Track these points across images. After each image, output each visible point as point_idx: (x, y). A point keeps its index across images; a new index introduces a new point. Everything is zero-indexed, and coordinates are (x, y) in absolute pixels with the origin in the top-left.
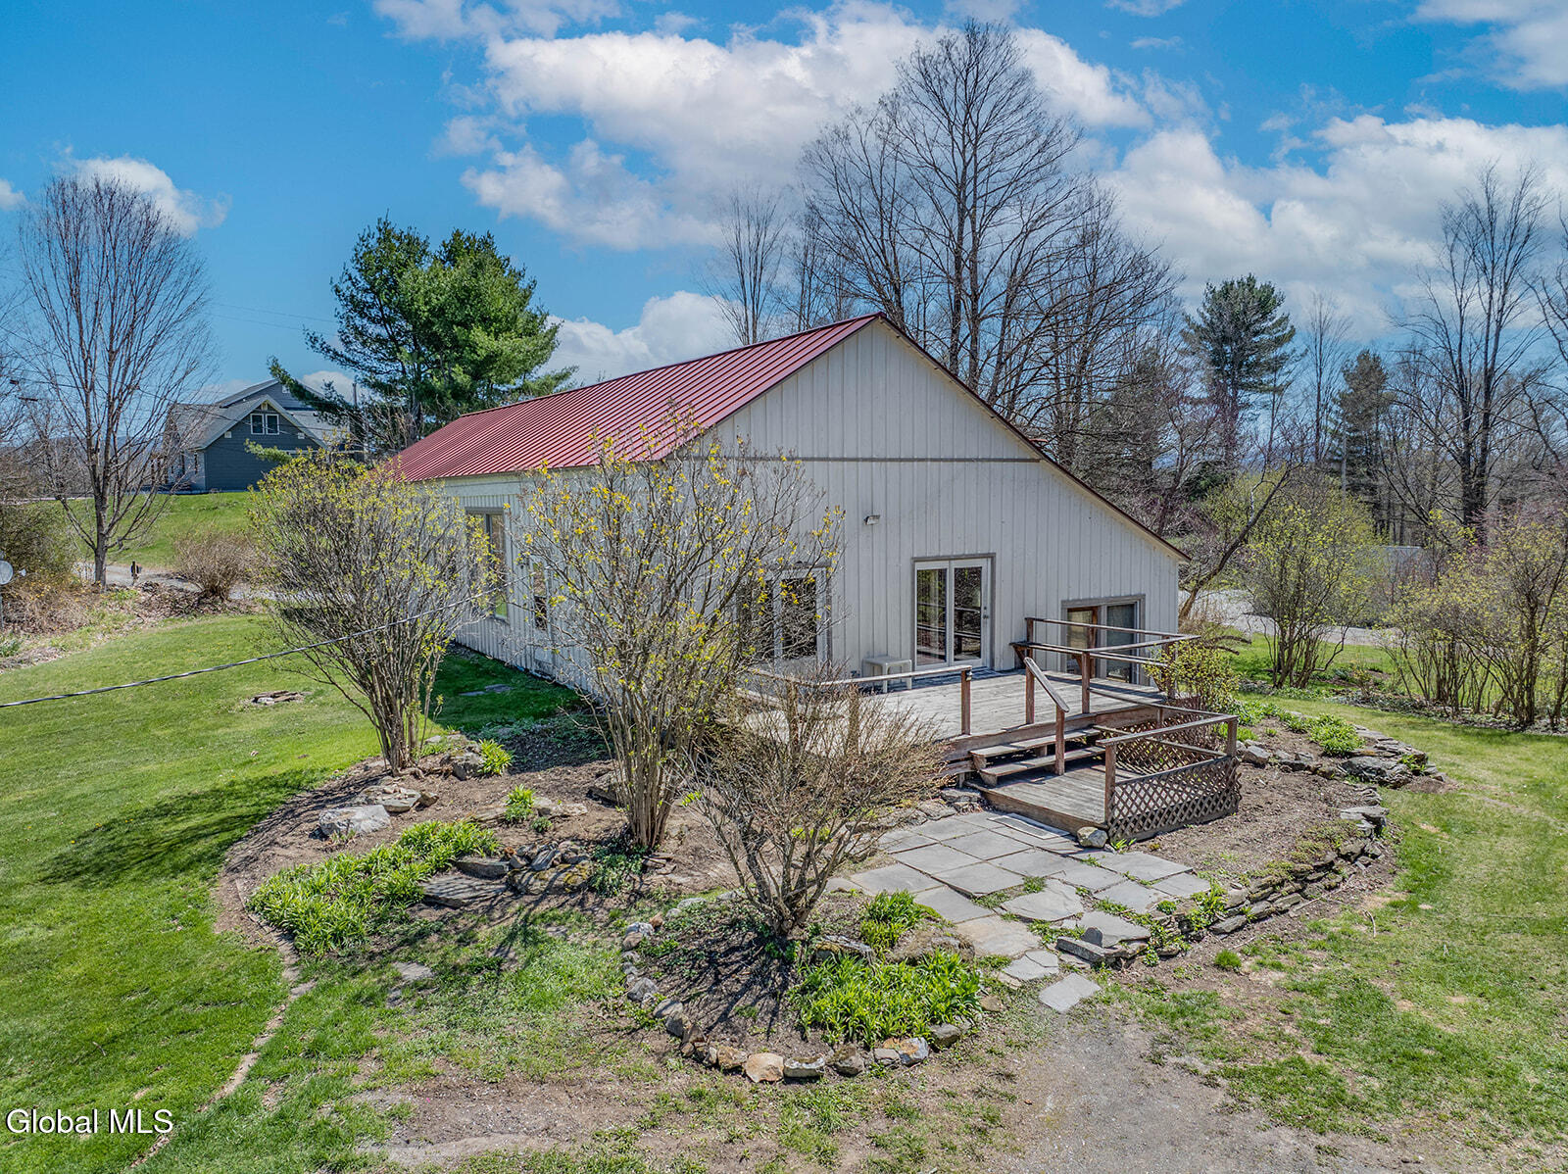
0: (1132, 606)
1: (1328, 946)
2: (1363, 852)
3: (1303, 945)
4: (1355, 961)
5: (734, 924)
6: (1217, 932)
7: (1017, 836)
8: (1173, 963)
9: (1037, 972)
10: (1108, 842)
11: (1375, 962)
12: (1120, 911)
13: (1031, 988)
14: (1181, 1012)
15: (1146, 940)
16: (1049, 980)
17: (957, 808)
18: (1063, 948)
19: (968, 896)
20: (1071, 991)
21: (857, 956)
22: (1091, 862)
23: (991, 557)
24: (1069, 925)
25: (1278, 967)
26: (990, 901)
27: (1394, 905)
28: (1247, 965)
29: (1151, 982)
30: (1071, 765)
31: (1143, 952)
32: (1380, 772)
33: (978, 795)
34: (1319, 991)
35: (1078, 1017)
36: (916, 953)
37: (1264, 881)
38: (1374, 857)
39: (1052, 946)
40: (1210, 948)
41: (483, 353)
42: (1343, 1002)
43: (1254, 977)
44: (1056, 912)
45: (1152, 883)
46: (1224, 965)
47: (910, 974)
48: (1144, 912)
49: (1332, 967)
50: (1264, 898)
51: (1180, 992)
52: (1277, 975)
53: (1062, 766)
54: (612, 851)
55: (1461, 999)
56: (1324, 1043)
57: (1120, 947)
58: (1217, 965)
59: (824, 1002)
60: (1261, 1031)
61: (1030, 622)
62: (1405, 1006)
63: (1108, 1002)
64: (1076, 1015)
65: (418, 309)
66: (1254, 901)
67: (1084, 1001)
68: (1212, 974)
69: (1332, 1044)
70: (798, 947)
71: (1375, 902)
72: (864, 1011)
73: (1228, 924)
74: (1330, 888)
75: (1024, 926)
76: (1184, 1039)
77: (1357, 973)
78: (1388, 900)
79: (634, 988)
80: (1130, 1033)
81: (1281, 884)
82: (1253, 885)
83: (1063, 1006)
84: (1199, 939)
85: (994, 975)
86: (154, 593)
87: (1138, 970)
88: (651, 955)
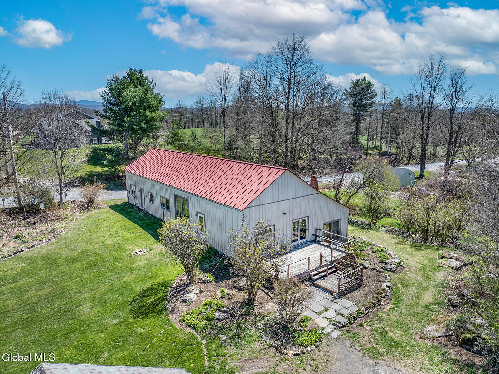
0: (338, 221)
1: (379, 320)
2: (386, 295)
3: (374, 320)
4: (383, 324)
5: (277, 324)
6: (360, 318)
7: (321, 295)
8: (352, 326)
9: (330, 330)
10: (339, 297)
11: (387, 324)
12: (342, 315)
13: (329, 334)
14: (354, 337)
15: (348, 322)
16: (332, 331)
17: (308, 287)
18: (334, 324)
19: (315, 312)
20: (336, 334)
21: (301, 330)
22: (336, 303)
23: (308, 216)
24: (334, 319)
25: (370, 326)
26: (319, 313)
27: (391, 309)
28: (365, 325)
29: (349, 330)
30: (329, 274)
31: (347, 324)
32: (391, 269)
33: (311, 283)
34: (376, 331)
35: (338, 339)
36: (311, 329)
37: (368, 306)
38: (388, 295)
39: (332, 324)
40: (358, 322)
41: (149, 118)
42: (381, 333)
43: (366, 328)
44: (332, 316)
45: (348, 308)
46: (361, 325)
47: (310, 333)
48: (347, 316)
49: (379, 325)
50: (368, 309)
51: (354, 332)
52: (370, 327)
53: (328, 274)
54: (247, 305)
55: (399, 332)
56: (377, 343)
57: (343, 324)
58: (360, 326)
59: (298, 341)
60: (367, 340)
61: (316, 229)
62: (390, 334)
63: (342, 336)
64: (337, 339)
65: (129, 103)
66: (366, 310)
67: (338, 336)
68: (359, 328)
69: (379, 342)
70: (290, 329)
71: (387, 308)
72: (304, 342)
73: (361, 316)
74: (379, 305)
75: (326, 319)
76: (355, 343)
77: (383, 326)
78: (390, 307)
79: (264, 339)
80: (346, 342)
81: (371, 306)
82: (366, 307)
83: (335, 337)
84: (356, 320)
85: (323, 331)
86: (75, 204)
87: (347, 328)
88: (264, 331)
